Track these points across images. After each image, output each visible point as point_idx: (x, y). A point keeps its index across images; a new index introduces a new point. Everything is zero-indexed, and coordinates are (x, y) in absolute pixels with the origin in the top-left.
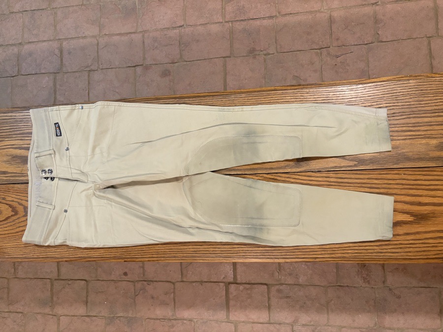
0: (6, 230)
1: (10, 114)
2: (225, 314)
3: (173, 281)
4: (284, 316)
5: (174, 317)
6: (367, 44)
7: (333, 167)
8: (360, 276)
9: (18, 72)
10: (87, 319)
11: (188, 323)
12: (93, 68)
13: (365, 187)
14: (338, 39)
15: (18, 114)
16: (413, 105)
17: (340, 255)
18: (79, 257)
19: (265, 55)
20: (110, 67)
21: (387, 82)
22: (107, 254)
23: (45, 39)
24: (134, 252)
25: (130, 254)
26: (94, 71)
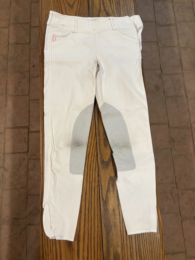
2: (10, 126)
3: (30, 95)
4: (8, 162)
5: (8, 96)
6: (180, 212)
7: (101, 184)
8: (34, 209)
10: (6, 44)
11: (4, 104)
12: (160, 44)
13: (89, 206)
14: (182, 194)
16: (144, 237)
19: (171, 149)
20: (160, 54)
23: (176, 16)
26: (158, 45)
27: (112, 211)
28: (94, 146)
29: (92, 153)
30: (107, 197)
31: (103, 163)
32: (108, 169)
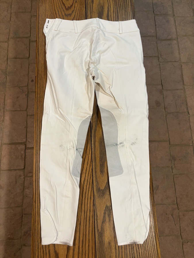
0: (56, 4)
1: (130, 4)
2: (7, 142)
3: (28, 110)
4: (4, 180)
5: (5, 111)
6: (181, 235)
7: (97, 214)
8: (28, 230)
9: (156, 15)
10: (6, 58)
11: (2, 119)
12: (161, 59)
13: (83, 237)
14: (184, 215)
15: (130, 9)
17: (37, 219)
18: (39, 48)
19: (172, 167)
20: (161, 70)
21: (156, 253)
22: (41, 66)
23: (177, 30)
24: (41, 83)
25: (40, 80)
26: (159, 60)
27: (108, 244)
28: (90, 173)
29: (88, 180)
30: (102, 229)
31: (99, 191)
32: (105, 198)
